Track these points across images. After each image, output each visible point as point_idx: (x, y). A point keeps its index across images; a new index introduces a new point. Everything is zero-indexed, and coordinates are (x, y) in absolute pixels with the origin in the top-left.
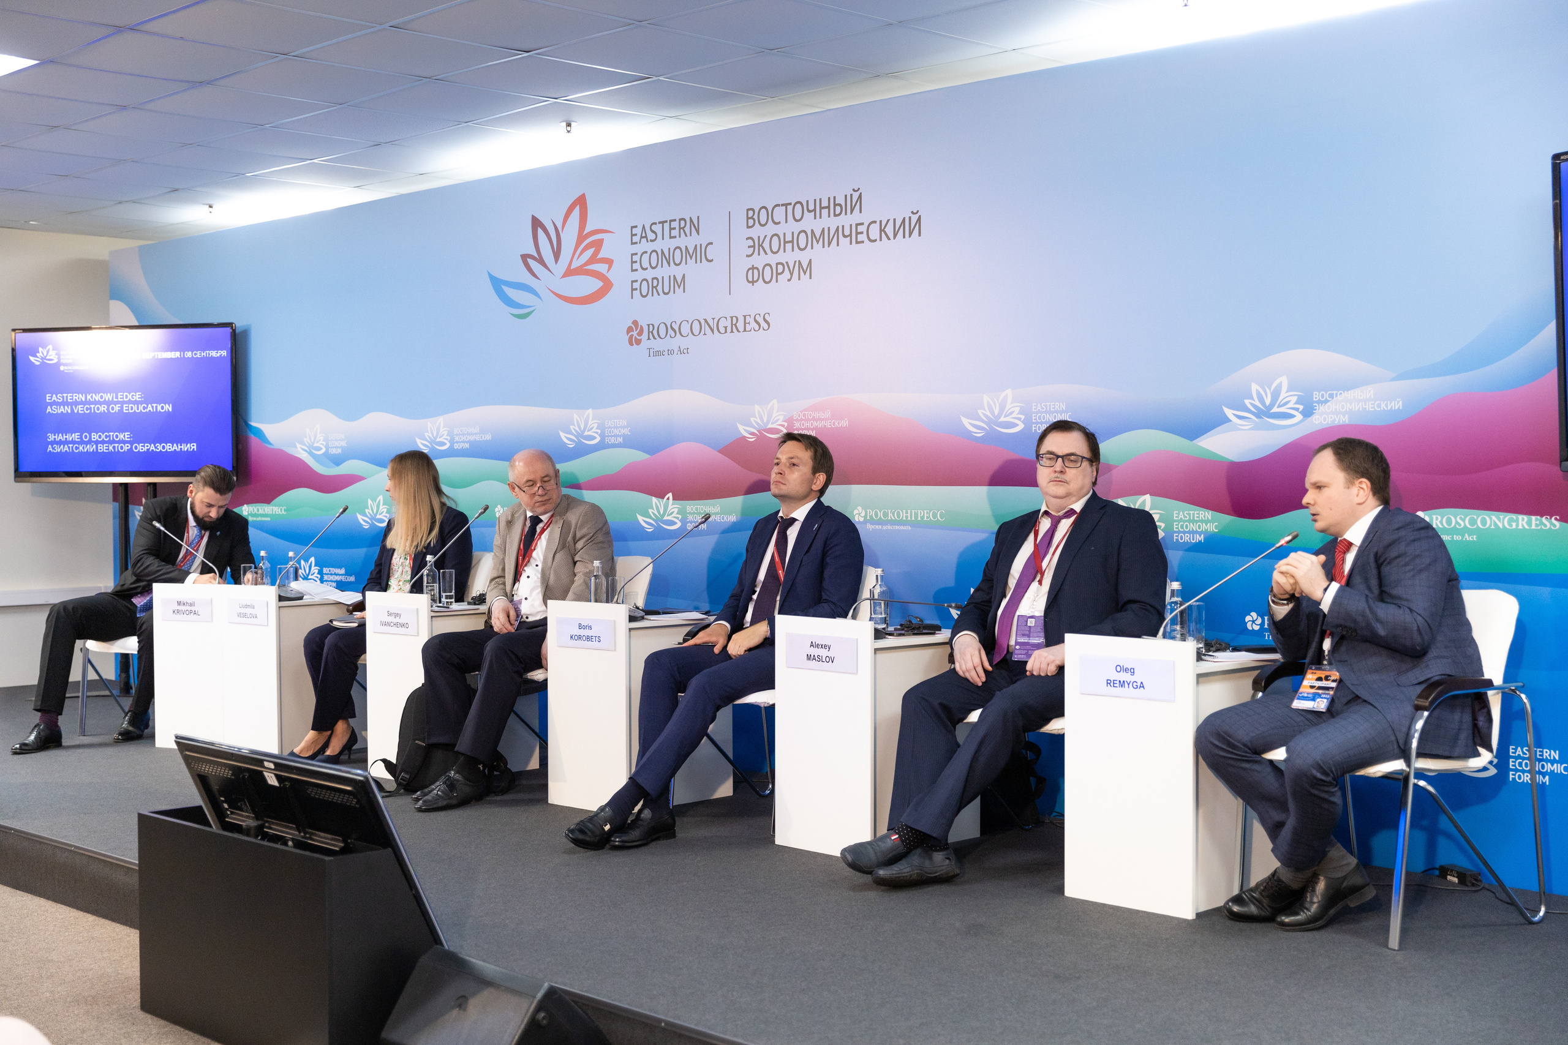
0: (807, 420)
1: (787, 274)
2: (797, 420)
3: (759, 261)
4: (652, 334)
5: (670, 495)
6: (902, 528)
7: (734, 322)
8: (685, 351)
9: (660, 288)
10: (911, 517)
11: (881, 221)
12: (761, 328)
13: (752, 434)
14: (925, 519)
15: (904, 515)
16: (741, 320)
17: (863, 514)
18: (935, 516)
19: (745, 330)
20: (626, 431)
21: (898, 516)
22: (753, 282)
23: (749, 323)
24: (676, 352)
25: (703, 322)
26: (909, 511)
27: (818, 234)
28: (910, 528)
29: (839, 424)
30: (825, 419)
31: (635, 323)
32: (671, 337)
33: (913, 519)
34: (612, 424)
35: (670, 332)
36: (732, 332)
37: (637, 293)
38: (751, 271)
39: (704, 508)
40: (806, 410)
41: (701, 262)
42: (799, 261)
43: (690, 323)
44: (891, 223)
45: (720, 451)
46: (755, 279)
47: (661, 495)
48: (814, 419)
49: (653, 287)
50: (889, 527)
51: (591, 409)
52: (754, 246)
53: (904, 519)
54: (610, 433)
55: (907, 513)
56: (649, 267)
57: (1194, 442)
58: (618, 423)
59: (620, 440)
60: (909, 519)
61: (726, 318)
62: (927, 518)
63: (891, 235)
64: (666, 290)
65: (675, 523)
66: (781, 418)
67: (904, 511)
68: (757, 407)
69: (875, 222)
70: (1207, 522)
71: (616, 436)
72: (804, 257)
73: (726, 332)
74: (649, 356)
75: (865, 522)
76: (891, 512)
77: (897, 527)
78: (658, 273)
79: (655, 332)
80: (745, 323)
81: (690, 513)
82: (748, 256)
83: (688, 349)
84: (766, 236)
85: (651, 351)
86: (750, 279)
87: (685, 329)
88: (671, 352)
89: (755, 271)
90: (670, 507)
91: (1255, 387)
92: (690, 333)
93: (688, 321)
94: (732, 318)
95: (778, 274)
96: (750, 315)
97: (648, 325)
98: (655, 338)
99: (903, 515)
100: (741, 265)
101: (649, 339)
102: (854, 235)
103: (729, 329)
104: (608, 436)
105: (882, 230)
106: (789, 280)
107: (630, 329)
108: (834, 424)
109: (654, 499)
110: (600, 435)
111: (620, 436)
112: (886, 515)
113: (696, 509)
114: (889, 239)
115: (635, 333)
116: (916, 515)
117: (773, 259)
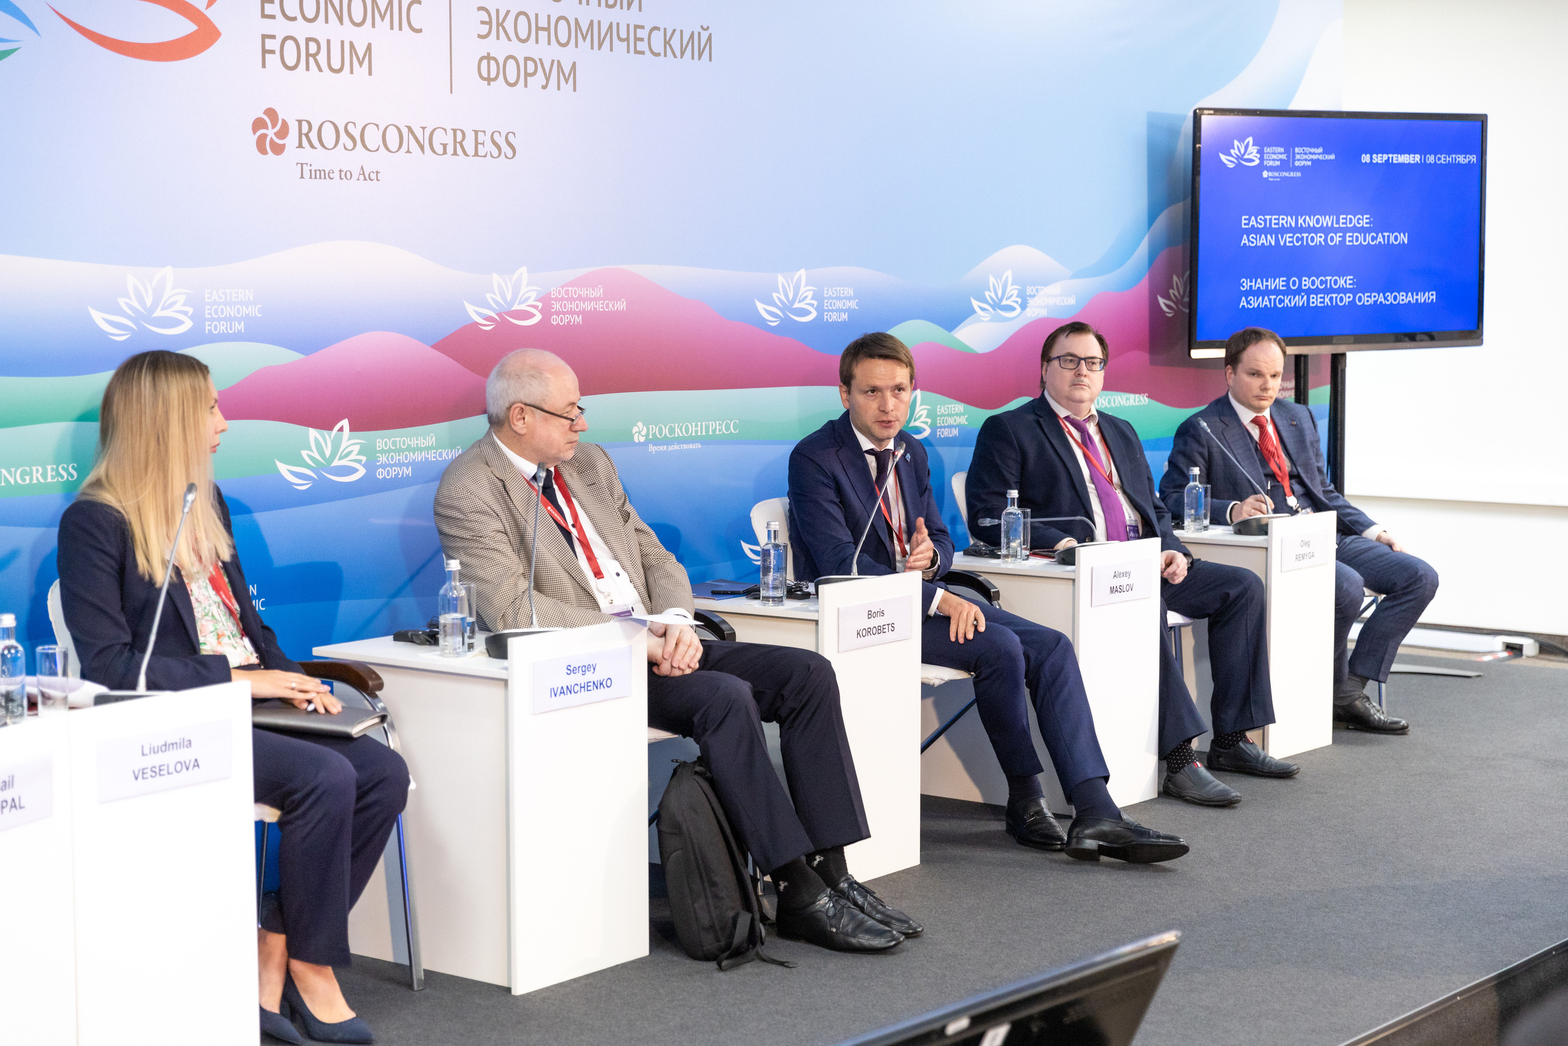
0: (571, 300)
1: (540, 77)
2: (556, 299)
3: (499, 48)
4: (307, 135)
5: (345, 423)
6: (691, 446)
7: (459, 138)
8: (373, 176)
9: (322, 58)
10: (701, 432)
11: (665, 29)
12: (503, 154)
13: (489, 318)
14: (717, 433)
15: (694, 429)
16: (470, 137)
17: (644, 432)
18: (728, 427)
19: (476, 154)
20: (253, 311)
21: (687, 430)
22: (489, 80)
23: (483, 144)
24: (355, 176)
25: (405, 131)
26: (699, 424)
27: (584, 27)
28: (700, 446)
29: (613, 306)
30: (596, 299)
31: (271, 113)
32: (345, 148)
33: (704, 433)
34: (220, 297)
35: (344, 137)
36: (455, 153)
37: (273, 60)
38: (485, 62)
39: (407, 441)
40: (571, 284)
41: (400, 29)
42: (558, 61)
43: (382, 129)
44: (678, 34)
45: (432, 347)
46: (493, 75)
47: (326, 424)
48: (580, 298)
49: (308, 55)
50: (676, 447)
51: (169, 268)
52: (490, 23)
53: (694, 434)
54: (216, 312)
55: (696, 426)
56: (299, 17)
57: (952, 333)
58: (234, 295)
59: (240, 327)
60: (699, 434)
61: (445, 130)
62: (720, 431)
63: (678, 52)
64: (336, 65)
65: (352, 471)
66: (534, 295)
67: (694, 424)
68: (496, 278)
69: (657, 29)
70: (959, 415)
71: (230, 319)
72: (566, 56)
73: (445, 152)
74: (302, 177)
75: (646, 444)
76: (678, 426)
77: (685, 446)
78: (318, 30)
79: (313, 135)
80: (477, 144)
81: (383, 451)
82: (480, 36)
83: (377, 172)
84: (508, 12)
85: (306, 169)
86: (485, 75)
87: (373, 138)
88: (345, 175)
89: (492, 63)
90: (344, 444)
91: (992, 280)
92: (382, 147)
93: (377, 126)
94: (455, 131)
95: (527, 75)
96: (484, 132)
97: (300, 122)
98: (312, 146)
99: (692, 430)
100: (470, 49)
101: (300, 146)
102: (633, 39)
103: (450, 150)
104: (212, 320)
105: (667, 42)
106: (544, 87)
107: (258, 124)
108: (607, 306)
109: (313, 433)
110: (192, 318)
111: (239, 320)
112: (672, 431)
113: (394, 443)
114: (675, 56)
115: (271, 133)
116: (707, 427)
117: (521, 51)
